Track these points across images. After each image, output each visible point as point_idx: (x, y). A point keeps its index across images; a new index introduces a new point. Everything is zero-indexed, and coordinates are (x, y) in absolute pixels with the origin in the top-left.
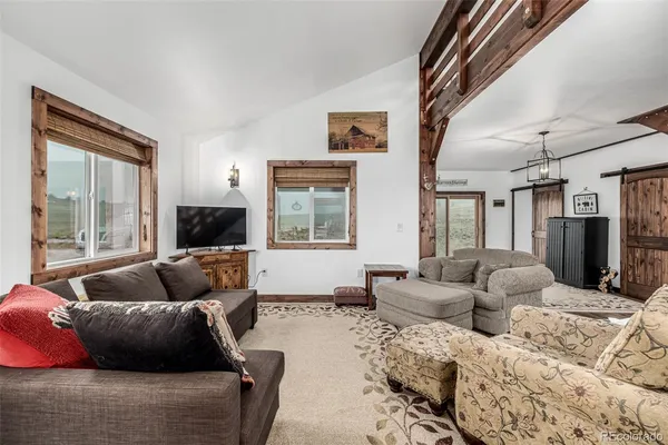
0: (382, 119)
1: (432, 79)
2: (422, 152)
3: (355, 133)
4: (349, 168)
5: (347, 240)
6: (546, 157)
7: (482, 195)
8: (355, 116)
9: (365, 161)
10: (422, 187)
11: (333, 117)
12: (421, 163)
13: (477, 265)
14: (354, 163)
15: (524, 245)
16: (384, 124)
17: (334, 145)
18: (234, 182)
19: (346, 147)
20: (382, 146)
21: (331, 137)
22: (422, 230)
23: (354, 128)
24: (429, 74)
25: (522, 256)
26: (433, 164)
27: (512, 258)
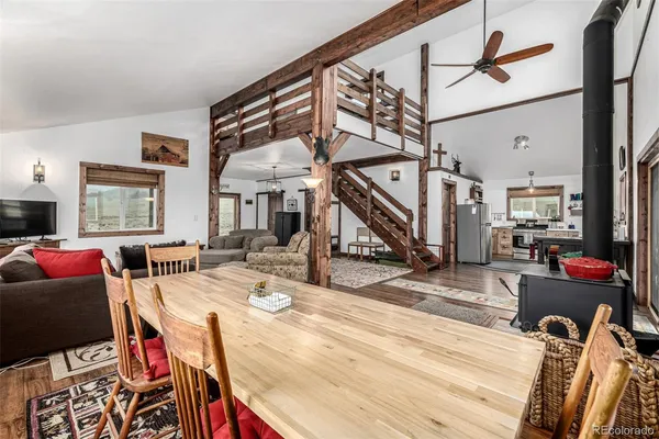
0: (185, 144)
1: (219, 126)
2: (211, 170)
3: (164, 151)
4: (158, 175)
5: (155, 228)
6: (275, 179)
7: (239, 195)
8: (164, 139)
9: (171, 172)
10: (210, 192)
11: (146, 137)
12: (210, 177)
13: (243, 239)
14: (163, 172)
15: (263, 225)
16: (186, 148)
17: (146, 157)
18: (39, 178)
19: (157, 160)
20: (184, 163)
21: (144, 151)
22: (210, 219)
23: (163, 147)
24: (217, 122)
25: (262, 231)
26: (218, 178)
27: (257, 232)
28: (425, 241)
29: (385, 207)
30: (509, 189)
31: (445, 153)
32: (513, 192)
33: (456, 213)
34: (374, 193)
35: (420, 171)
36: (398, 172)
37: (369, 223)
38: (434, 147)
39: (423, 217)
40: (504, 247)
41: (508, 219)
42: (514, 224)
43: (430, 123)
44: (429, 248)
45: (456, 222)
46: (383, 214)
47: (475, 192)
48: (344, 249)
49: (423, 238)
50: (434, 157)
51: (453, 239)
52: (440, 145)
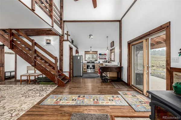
28: (62, 70)
29: (43, 56)
30: (85, 52)
31: (69, 35)
32: (87, 52)
33: (73, 59)
34: (36, 48)
35: (60, 40)
36: (50, 40)
37: (33, 64)
38: (65, 32)
39: (61, 60)
40: (85, 69)
41: (85, 60)
42: (86, 62)
43: (64, 21)
44: (64, 73)
45: (72, 62)
46: (42, 59)
47: (77, 52)
48: (18, 78)
49: (61, 69)
50: (66, 36)
51: (72, 68)
52: (68, 32)
